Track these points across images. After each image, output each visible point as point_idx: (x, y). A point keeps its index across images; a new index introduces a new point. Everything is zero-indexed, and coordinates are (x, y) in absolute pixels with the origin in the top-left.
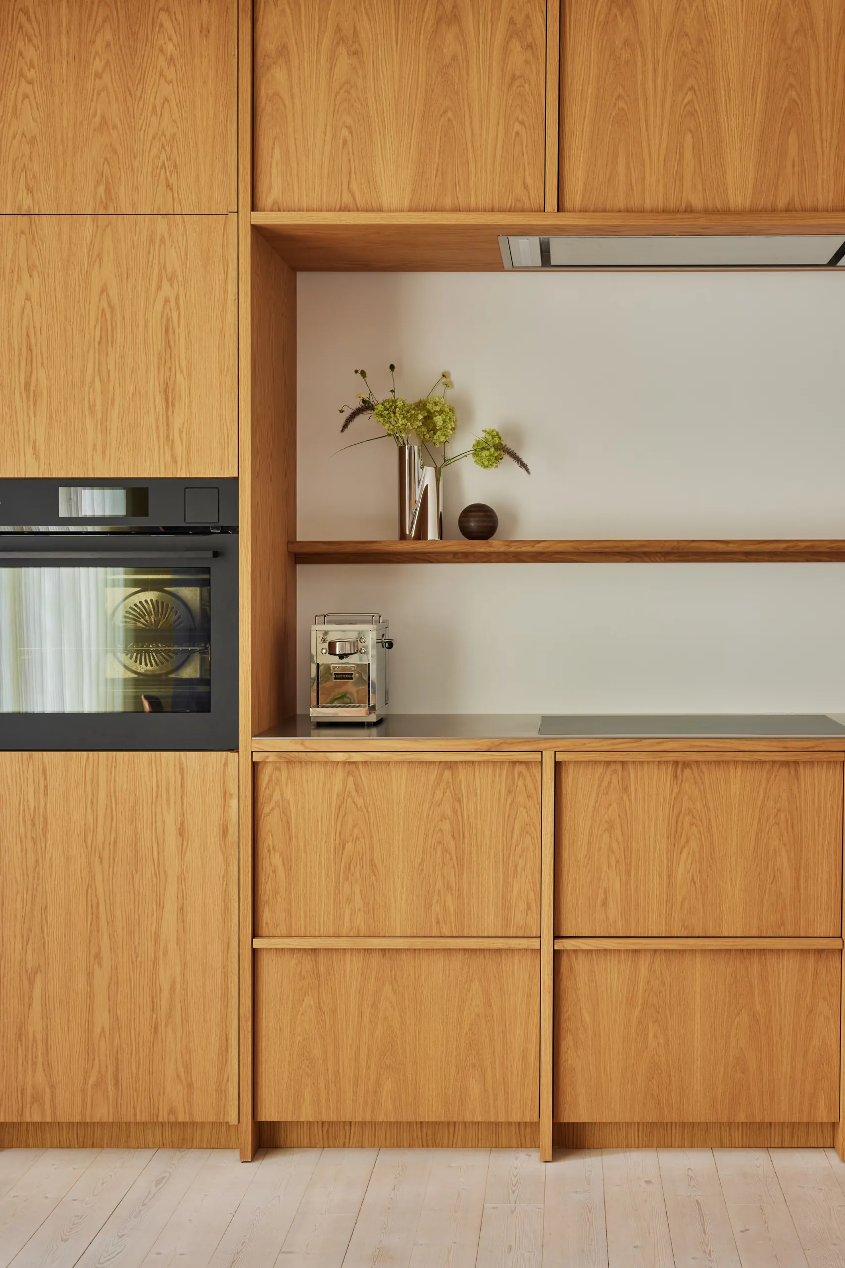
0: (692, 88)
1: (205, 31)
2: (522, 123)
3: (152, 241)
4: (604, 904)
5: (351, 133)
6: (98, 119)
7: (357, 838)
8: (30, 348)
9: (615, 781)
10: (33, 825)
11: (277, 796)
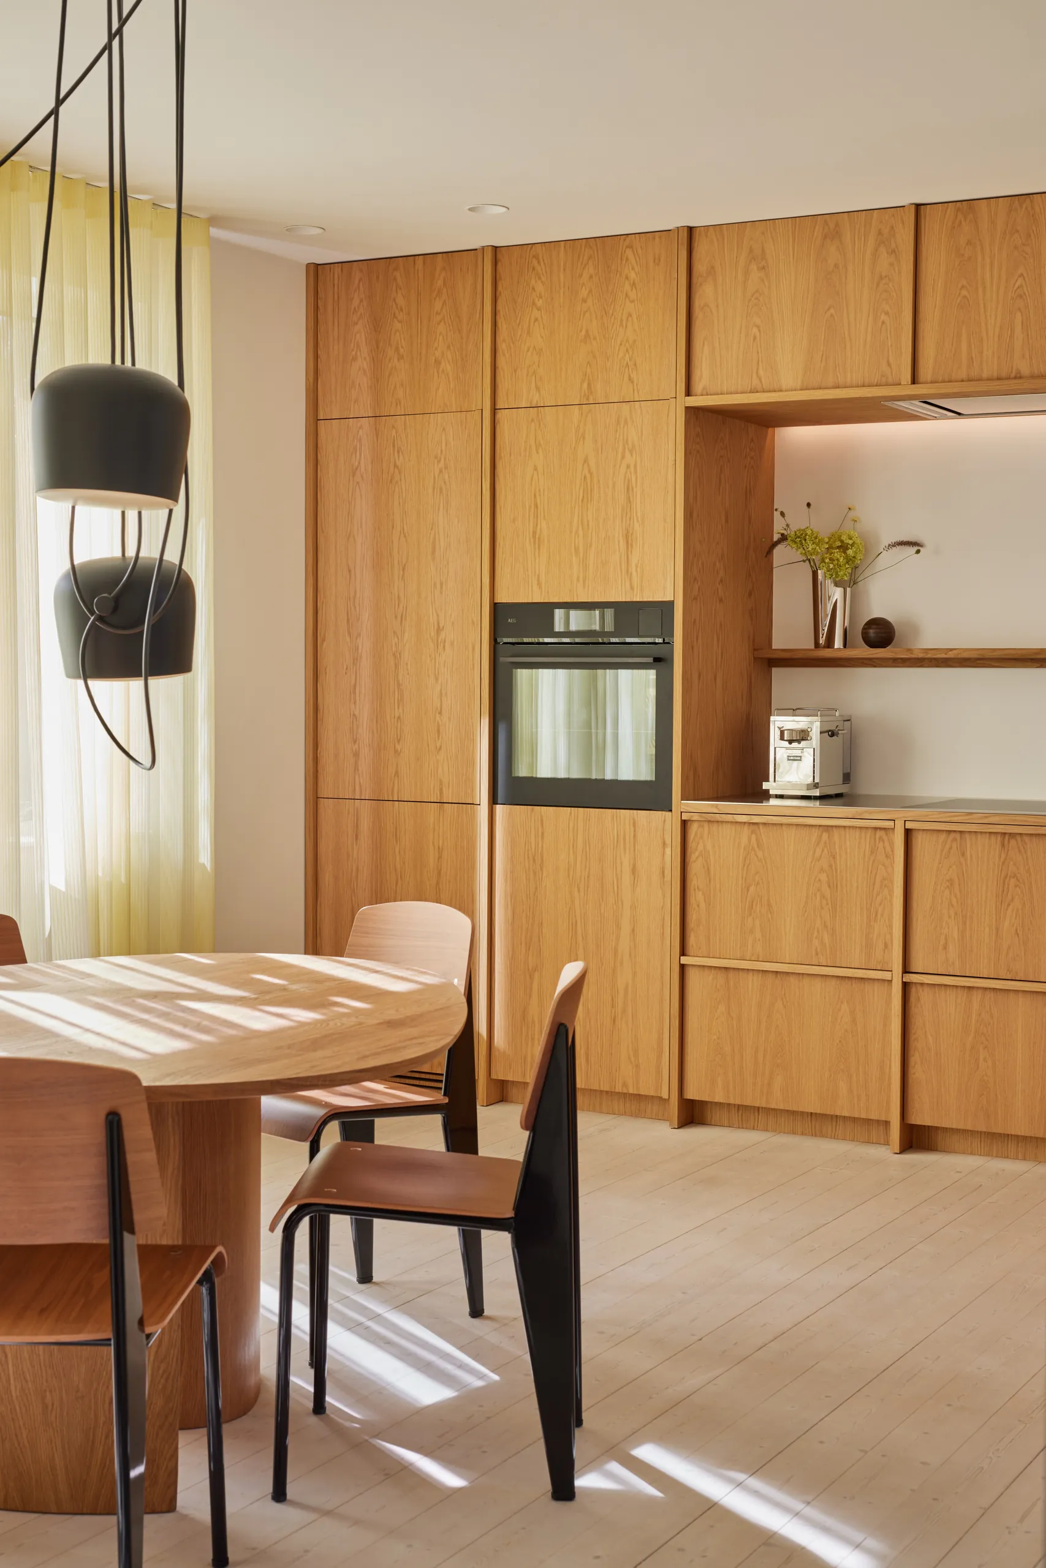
0: (1022, 275)
1: (657, 261)
2: (887, 313)
3: (618, 423)
4: (945, 948)
5: (759, 331)
6: (583, 333)
7: (758, 883)
8: (536, 506)
9: (954, 846)
10: (534, 861)
11: (700, 847)
